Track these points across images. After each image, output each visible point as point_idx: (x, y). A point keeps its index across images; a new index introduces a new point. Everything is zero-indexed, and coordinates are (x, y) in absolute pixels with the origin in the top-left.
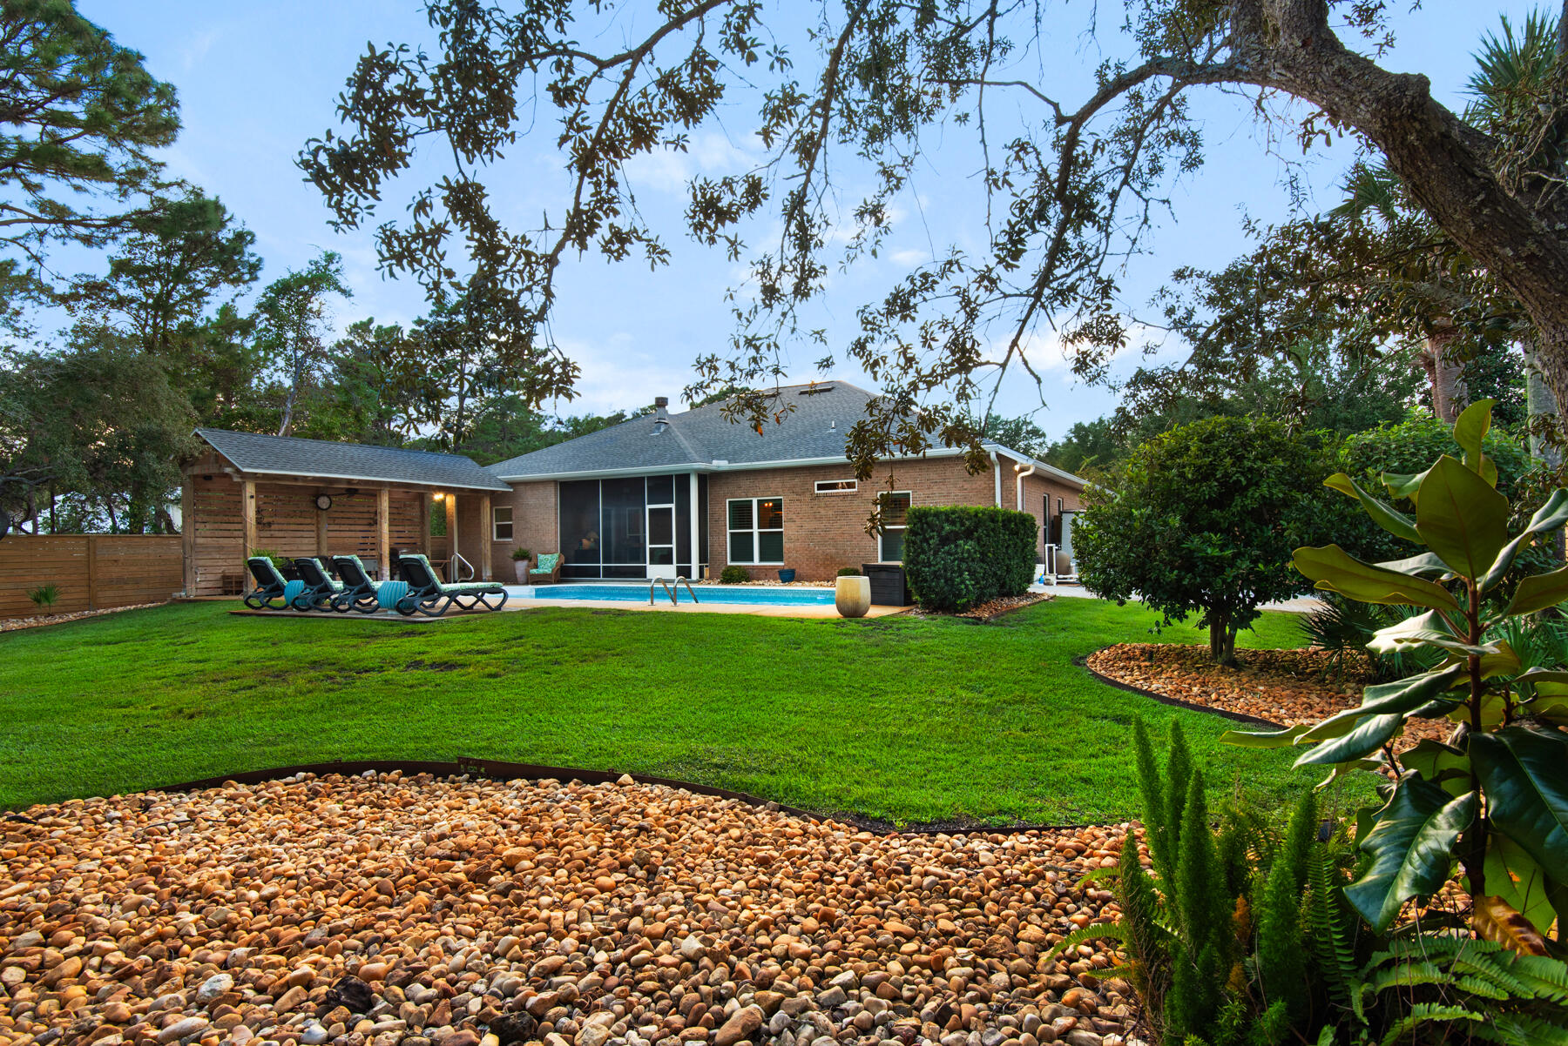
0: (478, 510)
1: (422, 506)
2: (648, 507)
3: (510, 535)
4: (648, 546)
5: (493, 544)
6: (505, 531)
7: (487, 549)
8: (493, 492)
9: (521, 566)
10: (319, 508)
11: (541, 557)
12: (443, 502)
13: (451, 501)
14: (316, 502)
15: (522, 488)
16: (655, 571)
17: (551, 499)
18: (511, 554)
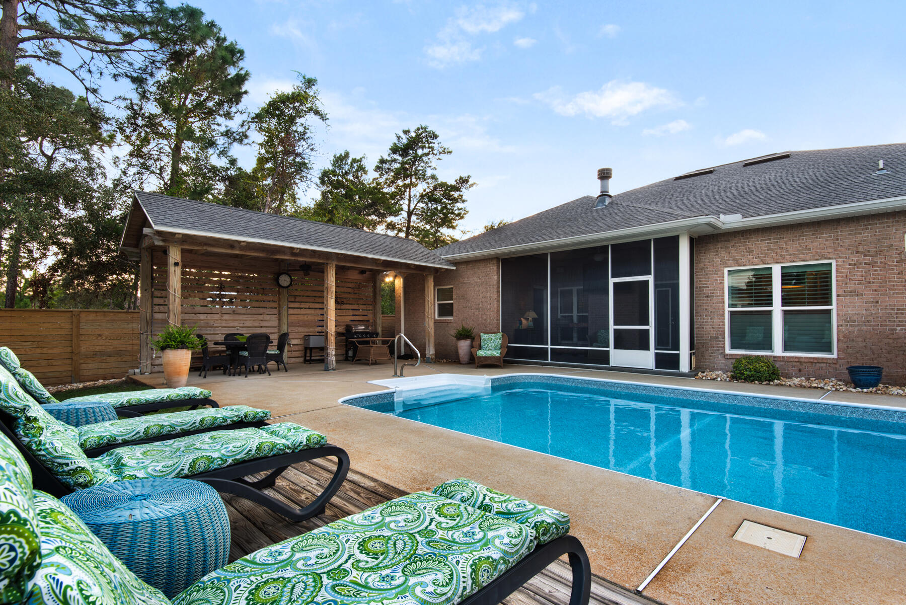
0: (422, 291)
1: (375, 287)
2: (612, 281)
3: (451, 314)
4: (612, 327)
5: (436, 322)
6: (446, 310)
7: (430, 327)
8: (437, 269)
9: (464, 346)
10: (280, 286)
11: (484, 336)
12: (393, 283)
13: (399, 283)
14: (277, 280)
15: (463, 267)
16: (619, 357)
17: (493, 276)
18: (453, 332)
